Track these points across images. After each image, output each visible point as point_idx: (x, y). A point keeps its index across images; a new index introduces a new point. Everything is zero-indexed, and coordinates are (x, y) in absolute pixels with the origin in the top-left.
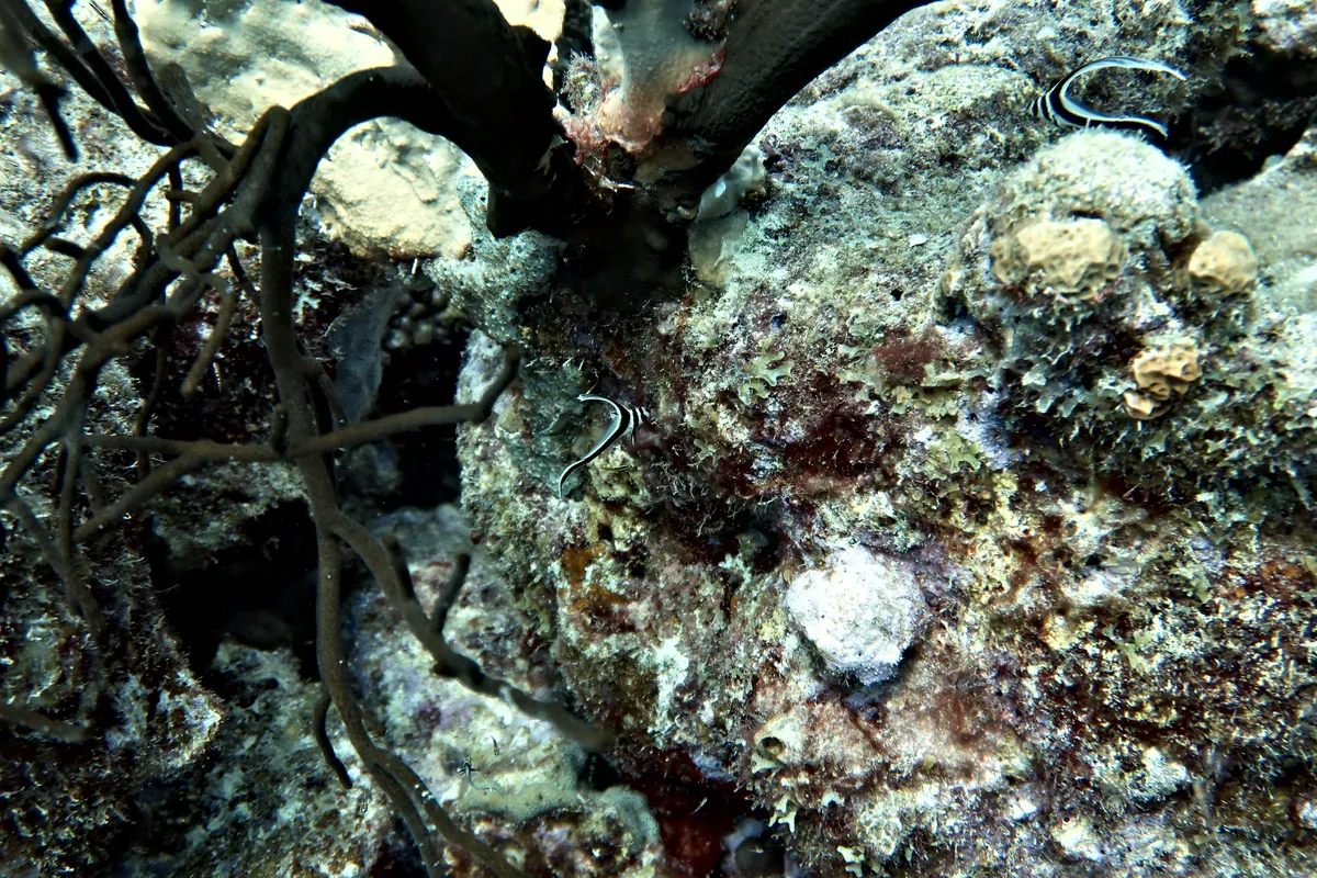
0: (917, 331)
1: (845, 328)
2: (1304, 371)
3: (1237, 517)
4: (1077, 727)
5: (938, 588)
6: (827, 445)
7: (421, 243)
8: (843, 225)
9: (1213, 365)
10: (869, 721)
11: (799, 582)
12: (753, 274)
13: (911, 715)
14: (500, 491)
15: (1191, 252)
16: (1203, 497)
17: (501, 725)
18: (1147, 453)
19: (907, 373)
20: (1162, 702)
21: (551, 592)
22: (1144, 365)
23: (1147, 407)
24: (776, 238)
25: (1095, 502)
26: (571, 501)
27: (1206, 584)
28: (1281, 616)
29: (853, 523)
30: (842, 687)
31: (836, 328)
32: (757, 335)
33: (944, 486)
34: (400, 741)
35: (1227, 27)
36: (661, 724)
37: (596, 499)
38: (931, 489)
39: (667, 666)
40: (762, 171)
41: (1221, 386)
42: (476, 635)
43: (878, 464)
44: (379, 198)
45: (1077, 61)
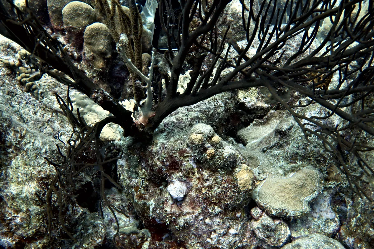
0: (184, 149)
2: (226, 153)
3: (223, 172)
4: (207, 204)
5: (189, 186)
6: (172, 166)
7: (113, 138)
8: (175, 134)
9: (216, 152)
10: (180, 207)
11: (169, 186)
12: (162, 142)
13: (186, 205)
14: (124, 178)
15: (212, 138)
16: (219, 170)
17: (124, 221)
18: (210, 164)
19: (182, 155)
20: (217, 199)
21: (133, 194)
22: (208, 152)
23: (209, 157)
24: (165, 136)
25: (207, 171)
26: (136, 179)
27: (220, 182)
28: (229, 186)
29: (177, 177)
30: (176, 201)
31: (173, 149)
32: (162, 150)
33: (188, 170)
36: (151, 214)
37: (140, 178)
38: (186, 171)
39: (151, 204)
40: (163, 127)
41: (218, 155)
43: (179, 168)
44: (106, 132)
45: (209, 111)
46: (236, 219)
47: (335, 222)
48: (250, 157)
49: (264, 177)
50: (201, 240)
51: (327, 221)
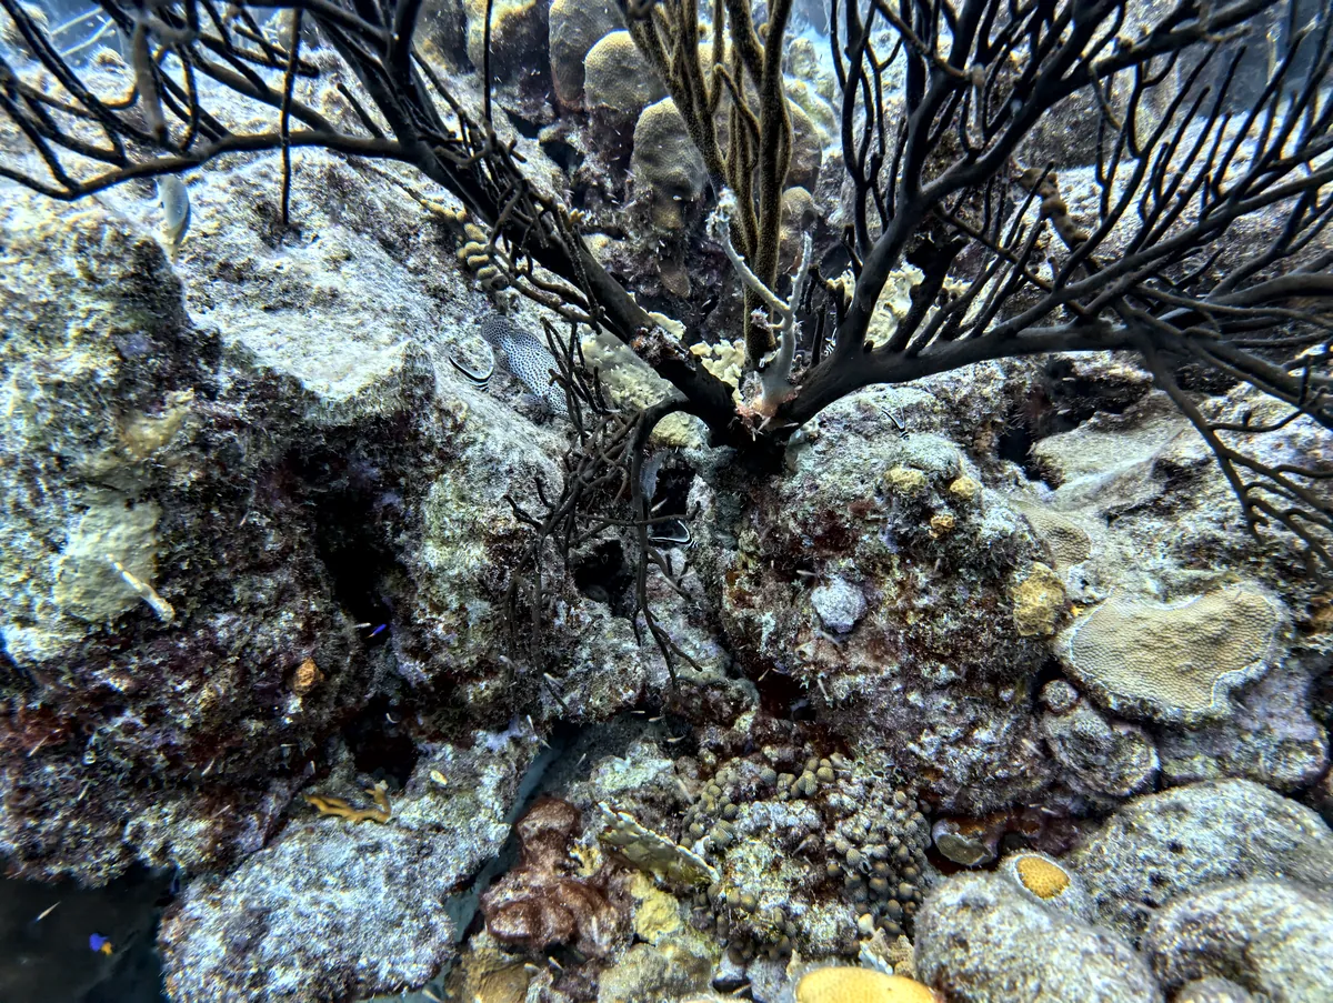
11: (816, 591)
17: (695, 648)
21: (721, 589)
36: (763, 648)
45: (955, 391)
46: (999, 706)
47: (1314, 751)
48: (1063, 534)
49: (1098, 596)
50: (890, 743)
51: (1285, 746)
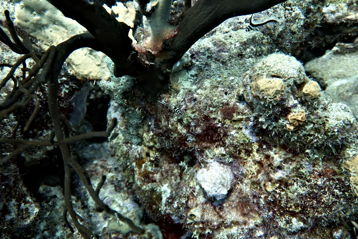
0: (231, 104)
1: (212, 103)
2: (333, 119)
3: (316, 156)
4: (274, 212)
5: (237, 173)
6: (207, 134)
7: (96, 76)
8: (212, 74)
9: (309, 117)
10: (219, 209)
11: (200, 171)
12: (187, 87)
13: (230, 208)
15: (303, 86)
16: (307, 151)
18: (292, 140)
19: (229, 116)
20: (297, 206)
21: (133, 171)
22: (291, 117)
23: (292, 128)
24: (194, 77)
25: (279, 151)
26: (138, 146)
27: (308, 174)
28: (328, 183)
29: (214, 155)
30: (211, 200)
31: (210, 103)
32: (188, 104)
33: (239, 146)
34: (91, 210)
35: (314, 19)
36: (163, 208)
37: (145, 146)
38: (235, 147)
39: (165, 192)
40: (190, 59)
41: (312, 122)
42: (113, 181)
43: (221, 140)
44: (84, 64)
